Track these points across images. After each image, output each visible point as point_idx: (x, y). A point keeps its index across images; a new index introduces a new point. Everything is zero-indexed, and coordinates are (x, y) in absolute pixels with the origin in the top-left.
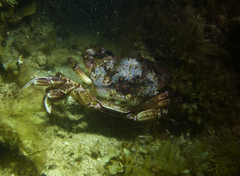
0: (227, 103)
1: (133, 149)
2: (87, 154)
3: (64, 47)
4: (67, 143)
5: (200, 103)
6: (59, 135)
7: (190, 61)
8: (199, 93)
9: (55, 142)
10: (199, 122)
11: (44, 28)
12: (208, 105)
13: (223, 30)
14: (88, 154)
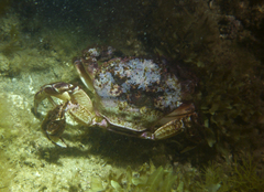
0: (246, 119)
1: (124, 181)
2: (63, 188)
3: (32, 47)
4: (37, 174)
5: (212, 120)
6: (27, 164)
7: (199, 65)
8: (210, 106)
9: (22, 173)
10: (211, 145)
11: (6, 21)
12: (222, 122)
13: (243, 23)
14: (66, 188)
